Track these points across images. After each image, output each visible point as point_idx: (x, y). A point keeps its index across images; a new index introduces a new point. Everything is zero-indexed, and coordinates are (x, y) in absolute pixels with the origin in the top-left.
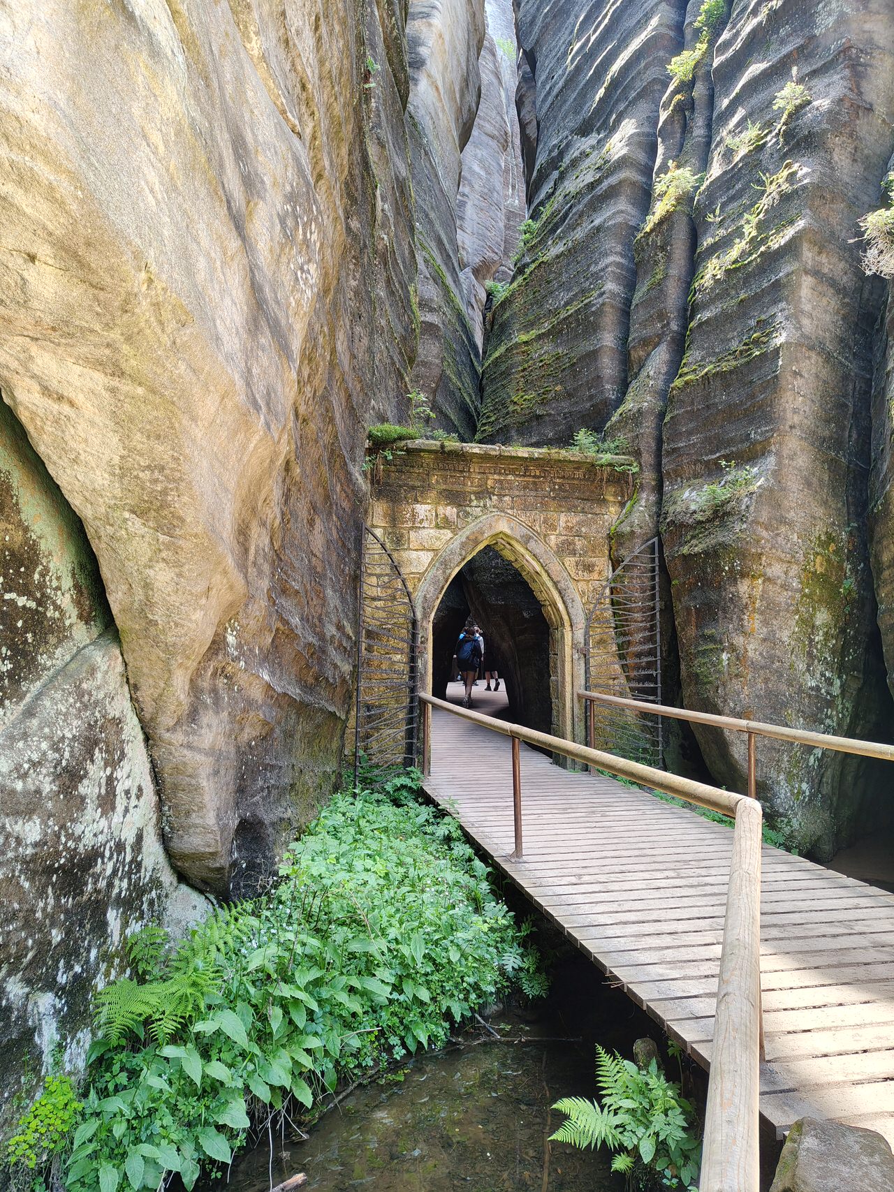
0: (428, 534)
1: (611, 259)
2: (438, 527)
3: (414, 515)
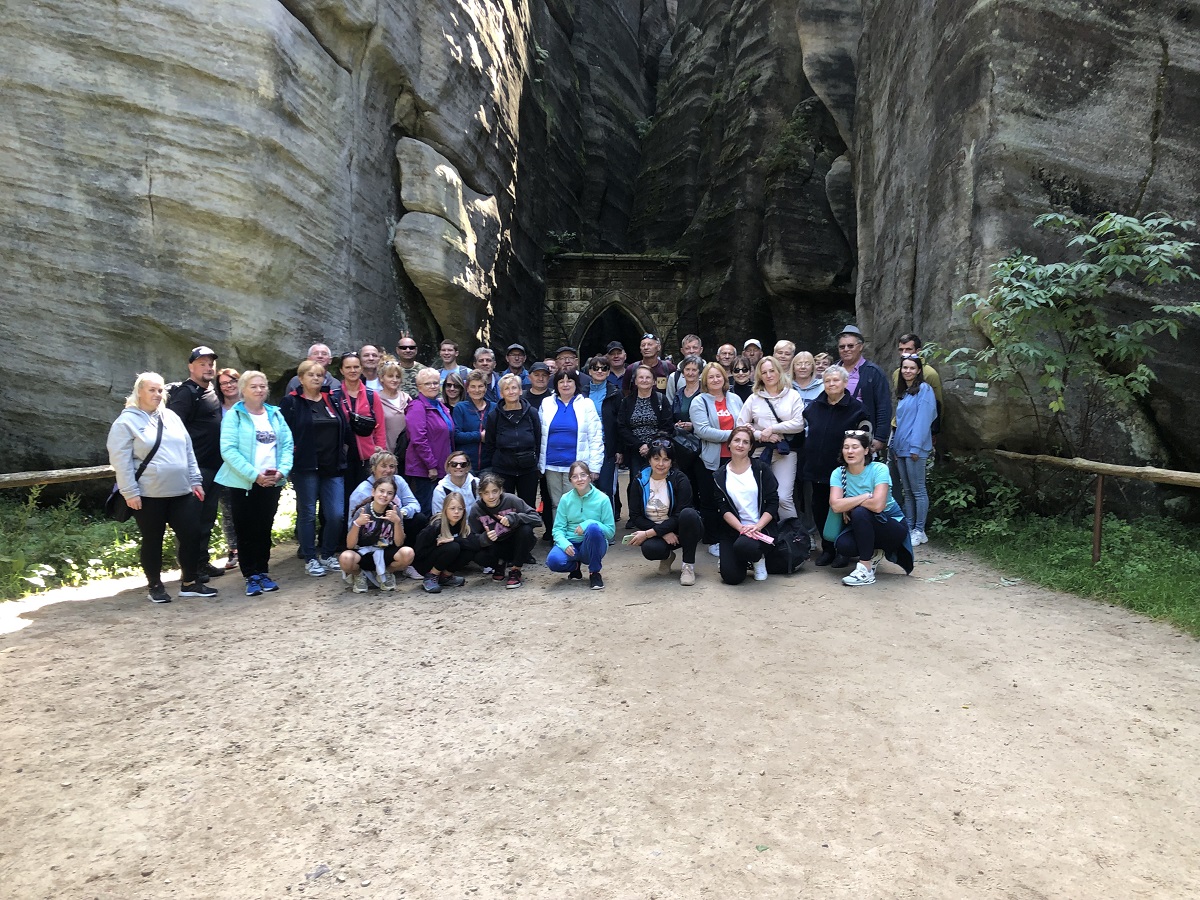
0: (576, 303)
1: (693, 129)
2: (582, 299)
3: (570, 292)
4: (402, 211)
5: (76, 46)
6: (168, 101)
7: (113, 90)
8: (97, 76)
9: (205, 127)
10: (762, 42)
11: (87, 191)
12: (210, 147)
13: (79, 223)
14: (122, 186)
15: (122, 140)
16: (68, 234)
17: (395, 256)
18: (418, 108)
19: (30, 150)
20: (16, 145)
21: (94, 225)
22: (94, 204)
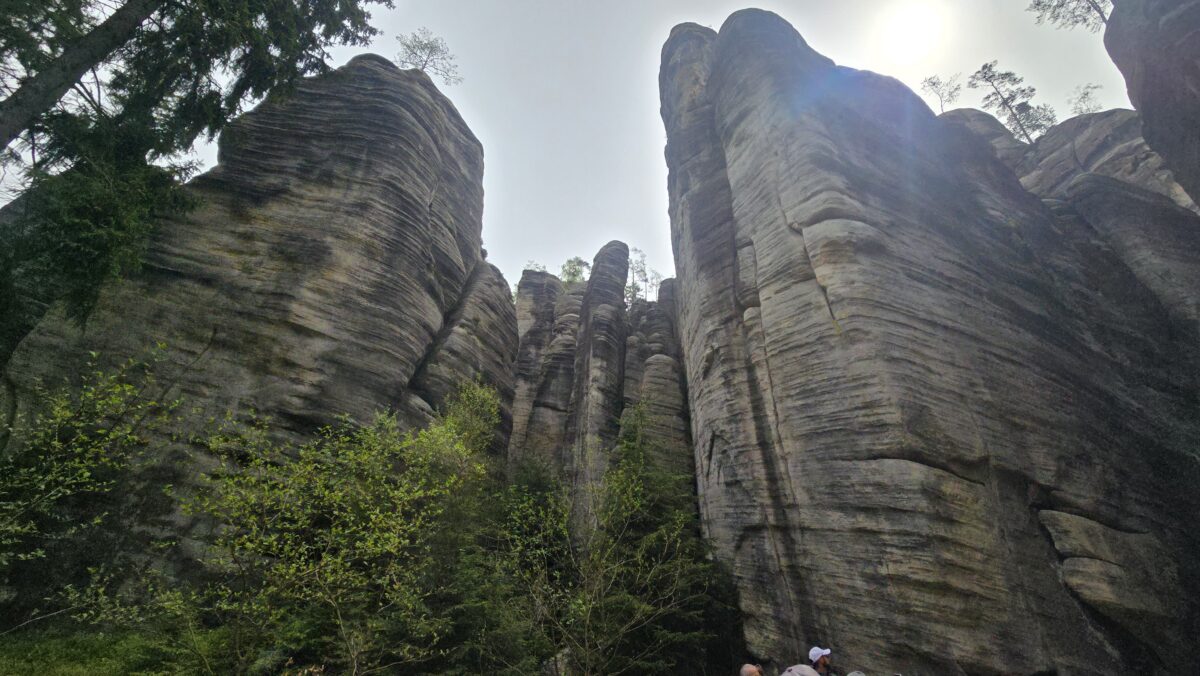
5: (842, 508)
6: (886, 526)
7: (861, 525)
8: (853, 520)
9: (905, 535)
11: (863, 575)
12: (909, 545)
13: (862, 592)
14: (876, 571)
15: (870, 548)
16: (858, 598)
19: (837, 558)
20: (830, 557)
21: (869, 593)
22: (867, 582)
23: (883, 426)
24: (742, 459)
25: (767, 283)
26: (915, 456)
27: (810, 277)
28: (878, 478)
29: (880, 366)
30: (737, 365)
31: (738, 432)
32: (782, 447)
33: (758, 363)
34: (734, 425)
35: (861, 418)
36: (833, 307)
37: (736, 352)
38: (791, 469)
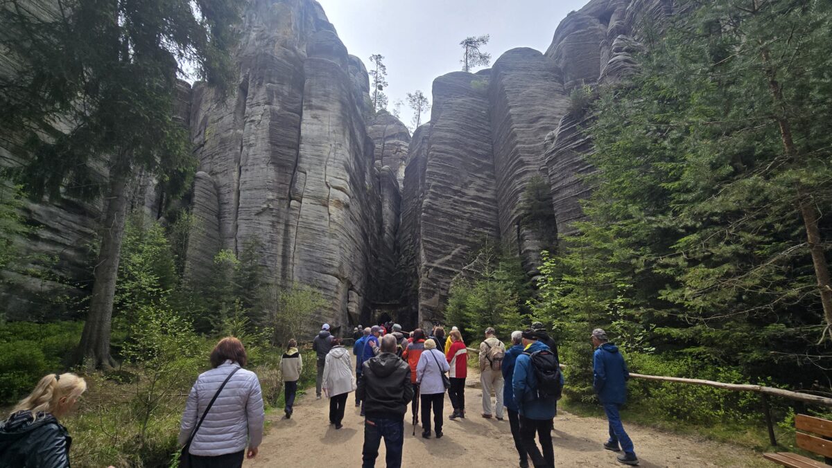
1: (402, 277)
2: (379, 312)
4: (349, 302)
6: (323, 293)
10: (413, 264)
17: (348, 309)
18: (352, 286)
23: (333, 266)
24: (271, 258)
25: (308, 197)
26: (336, 276)
27: (326, 206)
28: (326, 280)
29: (338, 248)
30: (281, 221)
31: (272, 247)
32: (293, 260)
33: (292, 226)
34: (270, 244)
35: (327, 262)
36: (331, 223)
37: (282, 214)
38: (295, 269)
